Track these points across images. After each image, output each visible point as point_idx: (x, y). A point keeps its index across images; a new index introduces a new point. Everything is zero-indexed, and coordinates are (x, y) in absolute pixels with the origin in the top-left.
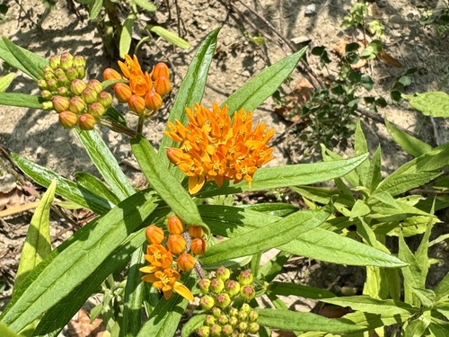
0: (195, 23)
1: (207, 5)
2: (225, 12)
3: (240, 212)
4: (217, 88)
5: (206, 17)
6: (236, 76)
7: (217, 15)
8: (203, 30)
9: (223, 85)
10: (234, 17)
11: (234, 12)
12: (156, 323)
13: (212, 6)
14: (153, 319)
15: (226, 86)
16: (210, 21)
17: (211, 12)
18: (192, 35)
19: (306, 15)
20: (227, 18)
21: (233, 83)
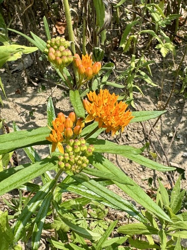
0: (127, 136)
1: (136, 131)
2: (144, 137)
3: (103, 158)
4: (123, 169)
5: (133, 136)
6: (135, 168)
7: (139, 137)
8: (129, 141)
9: (127, 169)
10: (146, 142)
11: (148, 140)
12: (41, 164)
13: (138, 132)
14: (41, 162)
15: (128, 170)
16: (134, 138)
17: (137, 134)
18: (123, 141)
19: (182, 156)
20: (143, 141)
21: (132, 171)
